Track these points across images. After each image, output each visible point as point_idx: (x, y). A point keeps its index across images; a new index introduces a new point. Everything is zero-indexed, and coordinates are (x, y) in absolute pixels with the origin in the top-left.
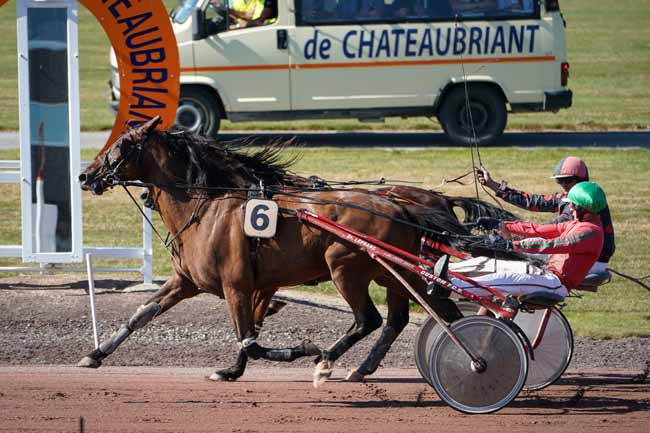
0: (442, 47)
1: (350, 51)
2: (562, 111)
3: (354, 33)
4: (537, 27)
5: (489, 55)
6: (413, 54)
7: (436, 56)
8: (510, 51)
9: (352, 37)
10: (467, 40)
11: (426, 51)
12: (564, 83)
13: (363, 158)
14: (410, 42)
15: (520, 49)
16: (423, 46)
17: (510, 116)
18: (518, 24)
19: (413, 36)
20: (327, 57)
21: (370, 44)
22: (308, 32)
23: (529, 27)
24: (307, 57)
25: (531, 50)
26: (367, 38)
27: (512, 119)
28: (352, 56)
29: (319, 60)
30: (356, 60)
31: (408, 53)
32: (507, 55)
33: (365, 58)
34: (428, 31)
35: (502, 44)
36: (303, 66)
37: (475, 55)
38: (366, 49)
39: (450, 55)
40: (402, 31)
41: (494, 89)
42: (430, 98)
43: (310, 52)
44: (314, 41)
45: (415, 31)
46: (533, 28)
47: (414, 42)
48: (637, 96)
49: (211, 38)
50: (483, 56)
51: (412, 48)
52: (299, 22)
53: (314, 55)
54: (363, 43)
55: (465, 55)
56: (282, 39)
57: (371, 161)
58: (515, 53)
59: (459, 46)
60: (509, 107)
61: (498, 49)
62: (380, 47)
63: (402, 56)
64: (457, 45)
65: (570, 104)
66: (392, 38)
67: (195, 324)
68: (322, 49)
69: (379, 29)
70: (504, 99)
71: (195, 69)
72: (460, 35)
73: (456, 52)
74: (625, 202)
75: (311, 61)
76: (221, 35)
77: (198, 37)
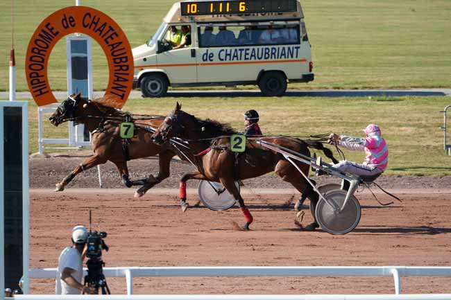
0: (260, 56)
1: (222, 58)
2: (310, 82)
3: (223, 50)
4: (299, 47)
5: (279, 59)
6: (248, 59)
7: (257, 60)
8: (288, 57)
9: (222, 52)
10: (270, 53)
11: (253, 58)
12: (311, 71)
13: (212, 101)
14: (246, 54)
15: (292, 57)
16: (252, 56)
17: (288, 84)
18: (291, 46)
19: (248, 52)
20: (212, 60)
21: (230, 55)
22: (204, 50)
23: (296, 48)
24: (204, 60)
25: (297, 57)
26: (228, 52)
27: (289, 86)
28: (222, 60)
29: (209, 62)
30: (224, 61)
31: (246, 59)
32: (287, 59)
33: (228, 61)
34: (254, 50)
35: (285, 55)
36: (202, 64)
37: (273, 59)
38: (228, 57)
39: (263, 59)
40: (243, 50)
41: (282, 73)
42: (254, 77)
43: (205, 58)
44: (206, 54)
45: (248, 49)
46: (297, 48)
47: (248, 54)
48: (325, 75)
49: (165, 52)
50: (276, 60)
51: (247, 56)
52: (200, 46)
53: (206, 60)
54: (227, 55)
55: (269, 60)
56: (193, 53)
57: (214, 103)
58: (290, 58)
59: (267, 56)
60: (288, 81)
61: (283, 57)
62: (234, 56)
63: (243, 60)
64: (267, 55)
65: (313, 79)
66: (239, 52)
67: (141, 171)
68: (210, 57)
69: (233, 49)
70: (286, 78)
71: (157, 66)
72: (267, 51)
73: (265, 58)
74: (320, 119)
75: (205, 62)
76: (170, 51)
77: (158, 53)
